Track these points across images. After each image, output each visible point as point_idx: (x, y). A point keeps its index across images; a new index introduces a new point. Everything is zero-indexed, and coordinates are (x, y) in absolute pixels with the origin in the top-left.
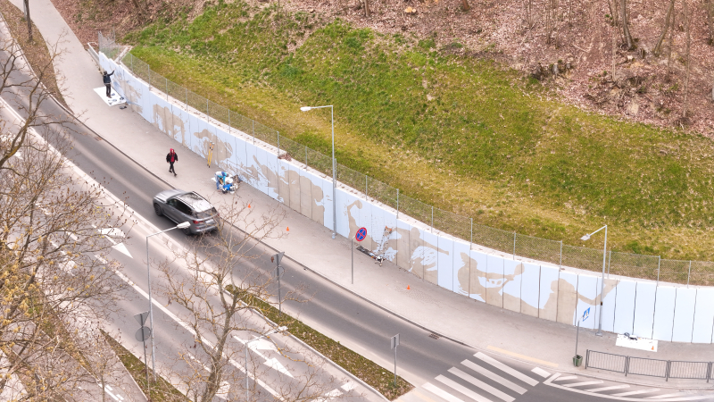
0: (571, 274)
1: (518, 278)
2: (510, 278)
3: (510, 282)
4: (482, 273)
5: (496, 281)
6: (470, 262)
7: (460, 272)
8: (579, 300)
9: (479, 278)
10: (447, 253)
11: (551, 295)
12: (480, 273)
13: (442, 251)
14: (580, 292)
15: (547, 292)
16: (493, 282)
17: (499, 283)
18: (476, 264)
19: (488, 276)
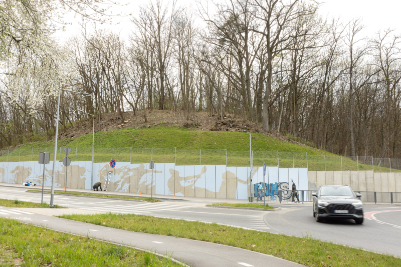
0: (232, 169)
1: (203, 176)
2: (199, 177)
3: (199, 179)
4: (182, 178)
5: (190, 181)
6: (175, 173)
7: (169, 181)
8: (238, 182)
9: (180, 181)
10: (161, 172)
11: (223, 182)
12: (181, 179)
13: (158, 172)
14: (239, 177)
15: (220, 180)
16: (189, 182)
17: (192, 182)
18: (179, 173)
19: (185, 179)
